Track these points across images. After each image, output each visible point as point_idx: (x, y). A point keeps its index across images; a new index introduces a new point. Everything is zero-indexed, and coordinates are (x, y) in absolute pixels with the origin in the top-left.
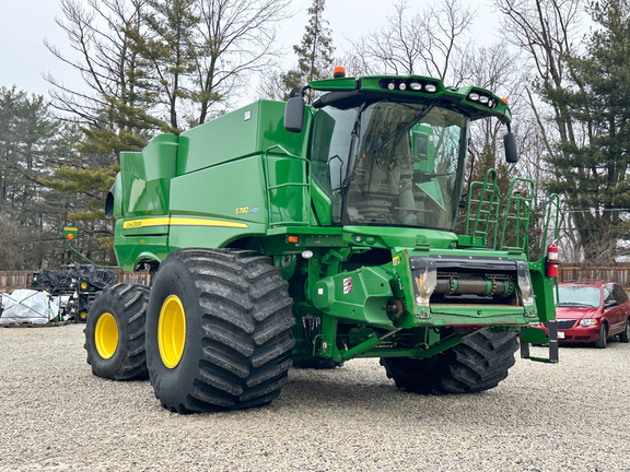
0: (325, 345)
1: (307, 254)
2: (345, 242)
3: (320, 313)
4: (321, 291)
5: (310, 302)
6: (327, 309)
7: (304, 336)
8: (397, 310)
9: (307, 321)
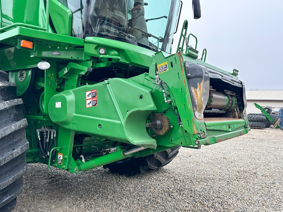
0: (60, 157)
1: (44, 66)
2: (86, 55)
3: (56, 126)
4: (58, 105)
5: (46, 116)
6: (65, 123)
7: (39, 147)
8: (162, 127)
9: (42, 133)
